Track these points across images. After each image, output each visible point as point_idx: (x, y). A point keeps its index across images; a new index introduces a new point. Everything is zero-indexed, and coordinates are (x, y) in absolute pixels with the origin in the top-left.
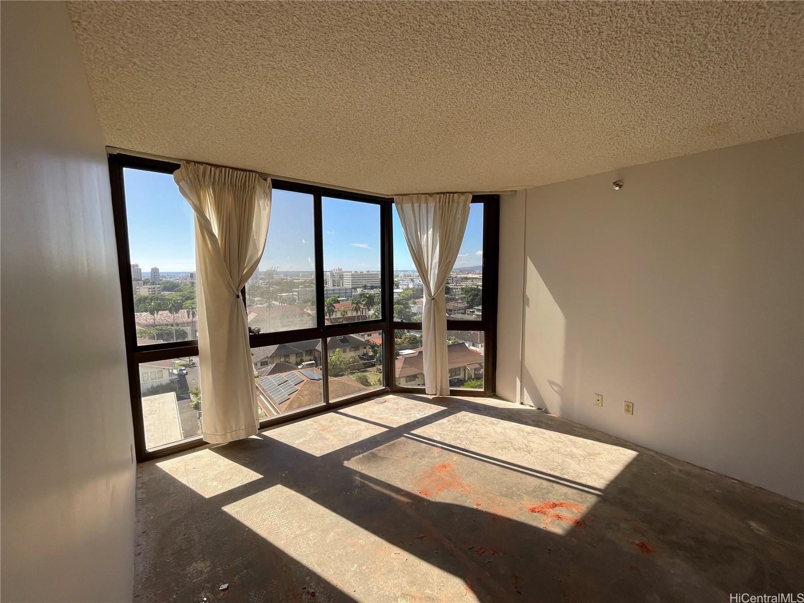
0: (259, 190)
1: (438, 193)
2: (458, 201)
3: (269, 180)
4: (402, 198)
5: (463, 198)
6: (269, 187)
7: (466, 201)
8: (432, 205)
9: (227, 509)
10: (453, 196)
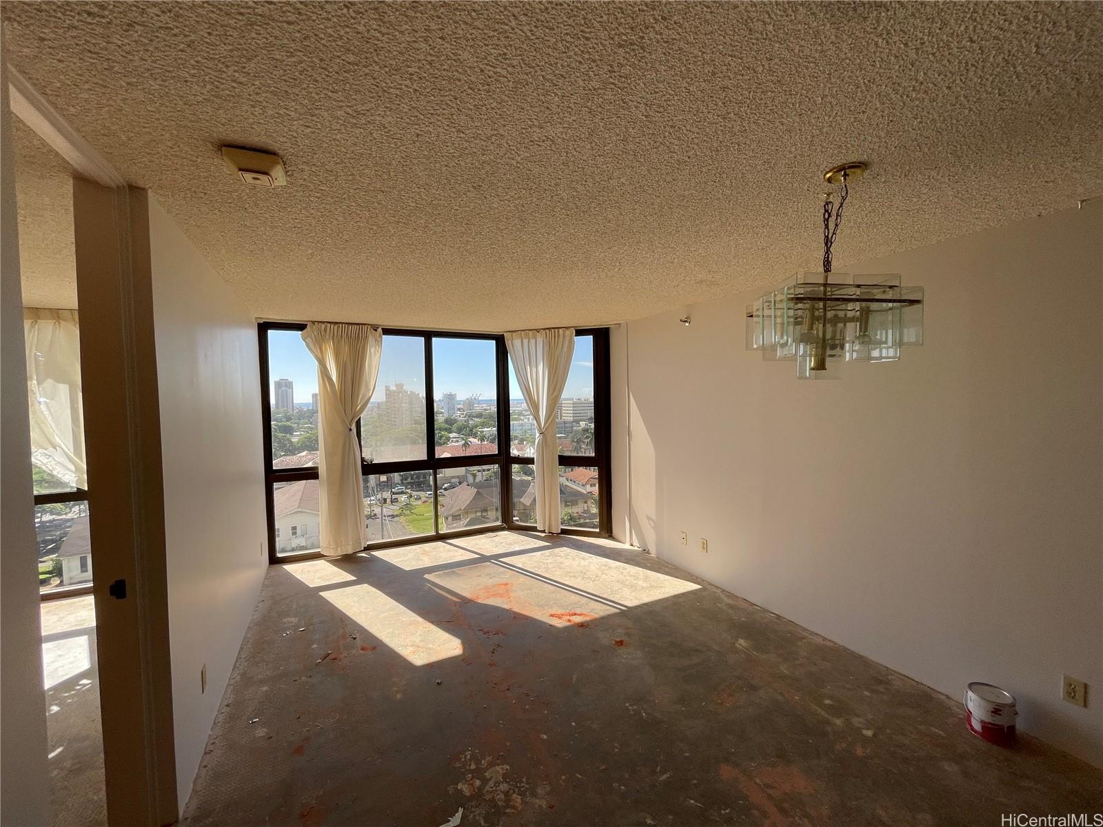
0: (371, 340)
1: (544, 329)
2: (564, 336)
3: (380, 330)
4: (512, 335)
5: (568, 332)
6: (380, 334)
7: (571, 336)
8: (540, 340)
9: (322, 594)
10: (558, 331)
